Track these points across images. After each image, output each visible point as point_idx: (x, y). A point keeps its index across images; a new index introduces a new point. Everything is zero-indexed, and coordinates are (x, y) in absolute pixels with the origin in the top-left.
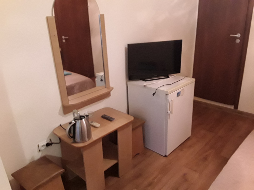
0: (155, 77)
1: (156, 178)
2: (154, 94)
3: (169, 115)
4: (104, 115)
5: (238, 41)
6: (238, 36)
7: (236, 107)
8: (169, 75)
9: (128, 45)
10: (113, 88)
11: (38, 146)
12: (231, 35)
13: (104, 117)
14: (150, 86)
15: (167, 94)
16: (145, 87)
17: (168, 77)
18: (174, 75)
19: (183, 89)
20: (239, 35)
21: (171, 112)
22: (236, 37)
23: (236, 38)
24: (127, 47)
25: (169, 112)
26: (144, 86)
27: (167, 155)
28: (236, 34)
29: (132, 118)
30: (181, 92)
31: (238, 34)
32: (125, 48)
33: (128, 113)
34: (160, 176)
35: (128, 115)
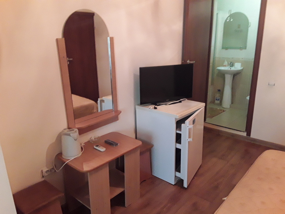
0: (167, 101)
10: (121, 112)
11: (42, 171)
29: (140, 143)
33: (136, 138)
35: (136, 140)
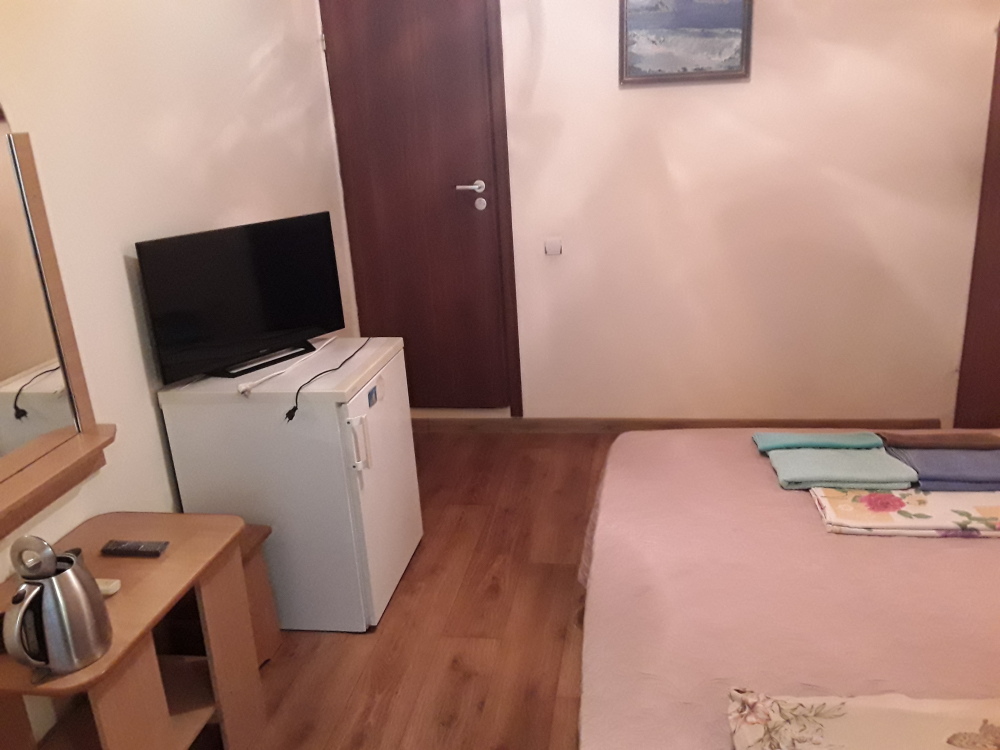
0: (264, 354)
1: (368, 710)
2: (291, 415)
3: (360, 473)
4: (111, 542)
5: (481, 204)
6: (479, 188)
7: (517, 410)
8: (310, 341)
9: (139, 246)
12: (459, 187)
13: (115, 552)
14: (265, 389)
15: (340, 401)
16: (246, 396)
17: (310, 349)
18: (325, 339)
19: (380, 377)
20: (479, 186)
21: (367, 465)
22: (473, 191)
23: (473, 195)
24: (134, 254)
25: (360, 465)
26: (243, 393)
27: (375, 623)
28: (472, 184)
30: (377, 390)
31: (477, 182)
32: (127, 259)
34: (379, 698)
